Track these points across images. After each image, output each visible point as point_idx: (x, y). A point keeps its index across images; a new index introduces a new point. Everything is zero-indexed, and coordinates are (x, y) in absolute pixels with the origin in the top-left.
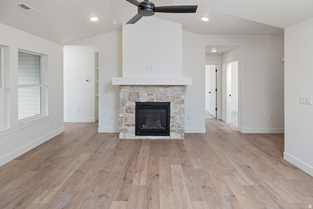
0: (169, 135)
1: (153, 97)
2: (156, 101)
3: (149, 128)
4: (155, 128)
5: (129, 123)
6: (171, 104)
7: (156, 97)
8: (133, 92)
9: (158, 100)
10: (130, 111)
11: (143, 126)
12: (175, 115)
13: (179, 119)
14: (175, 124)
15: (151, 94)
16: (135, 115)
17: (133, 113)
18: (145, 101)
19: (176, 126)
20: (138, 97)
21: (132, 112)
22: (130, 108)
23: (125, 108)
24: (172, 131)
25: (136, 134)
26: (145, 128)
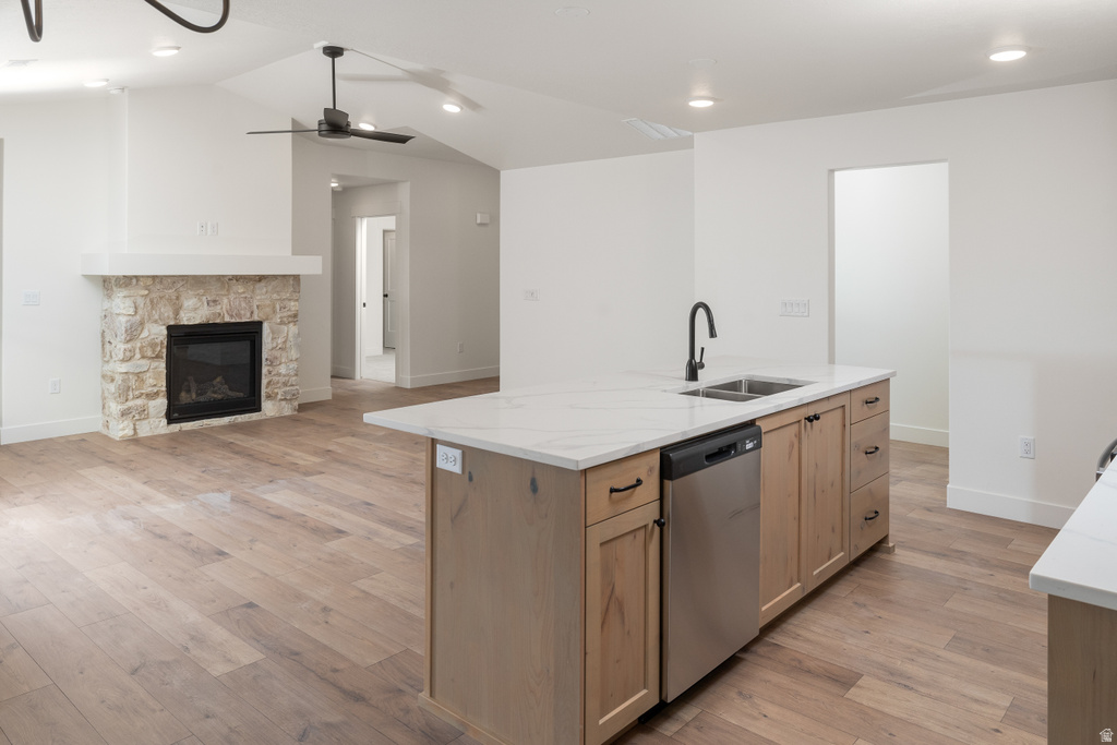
0: (258, 409)
1: (218, 309)
2: (227, 319)
3: (202, 399)
4: (220, 397)
5: (150, 389)
6: (266, 326)
7: (228, 310)
8: (161, 298)
9: (232, 316)
10: (154, 351)
11: (183, 394)
12: (277, 354)
13: (285, 363)
14: (276, 379)
15: (215, 301)
16: (164, 365)
17: (162, 358)
18: (197, 322)
19: (278, 383)
20: (177, 313)
21: (158, 357)
22: (153, 345)
23: (139, 345)
24: (269, 397)
25: (171, 419)
26: (189, 401)
